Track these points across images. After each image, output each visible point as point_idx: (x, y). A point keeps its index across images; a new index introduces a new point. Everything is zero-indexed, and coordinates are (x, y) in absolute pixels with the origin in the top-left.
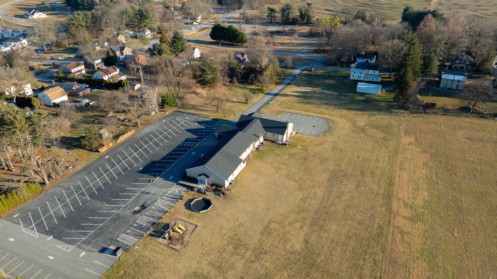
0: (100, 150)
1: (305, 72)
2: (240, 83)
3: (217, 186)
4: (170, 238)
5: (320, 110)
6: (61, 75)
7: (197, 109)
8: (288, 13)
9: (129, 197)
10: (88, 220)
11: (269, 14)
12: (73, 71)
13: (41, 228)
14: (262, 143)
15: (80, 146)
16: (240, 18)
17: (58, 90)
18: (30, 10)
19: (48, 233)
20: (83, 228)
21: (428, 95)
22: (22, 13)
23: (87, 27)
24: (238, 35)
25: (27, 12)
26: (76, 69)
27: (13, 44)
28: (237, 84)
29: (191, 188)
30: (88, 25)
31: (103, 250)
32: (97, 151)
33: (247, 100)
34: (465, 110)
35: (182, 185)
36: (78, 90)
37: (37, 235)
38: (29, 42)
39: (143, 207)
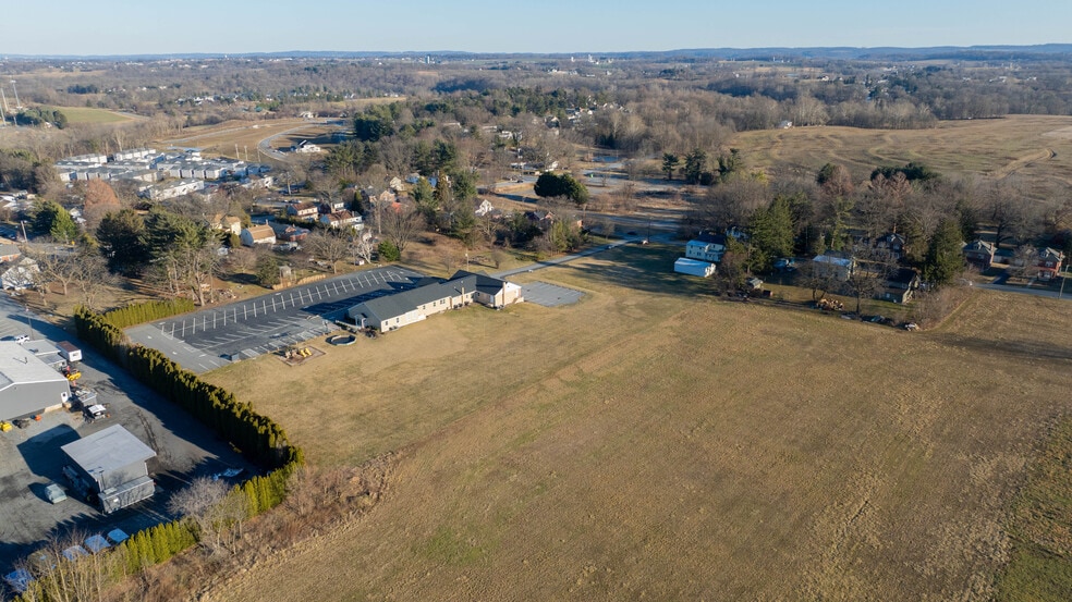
0: (274, 287)
1: (631, 245)
2: (515, 247)
3: (373, 328)
4: (291, 358)
5: (590, 285)
6: (283, 216)
7: (424, 267)
8: (699, 164)
9: (276, 326)
10: (224, 336)
11: (667, 164)
12: (300, 213)
13: (178, 335)
14: (466, 304)
15: (257, 283)
16: (622, 171)
17: (267, 228)
18: (300, 141)
19: (181, 338)
20: (216, 340)
21: (778, 283)
22: (289, 144)
23: (355, 164)
24: (572, 189)
25: (296, 144)
26: (305, 212)
27: (252, 181)
28: (508, 247)
29: (344, 328)
30: (357, 161)
31: (223, 356)
32: (271, 288)
33: (497, 264)
34: (812, 305)
35: (338, 324)
36: (292, 233)
37: (172, 338)
38: (275, 180)
39: (284, 335)
